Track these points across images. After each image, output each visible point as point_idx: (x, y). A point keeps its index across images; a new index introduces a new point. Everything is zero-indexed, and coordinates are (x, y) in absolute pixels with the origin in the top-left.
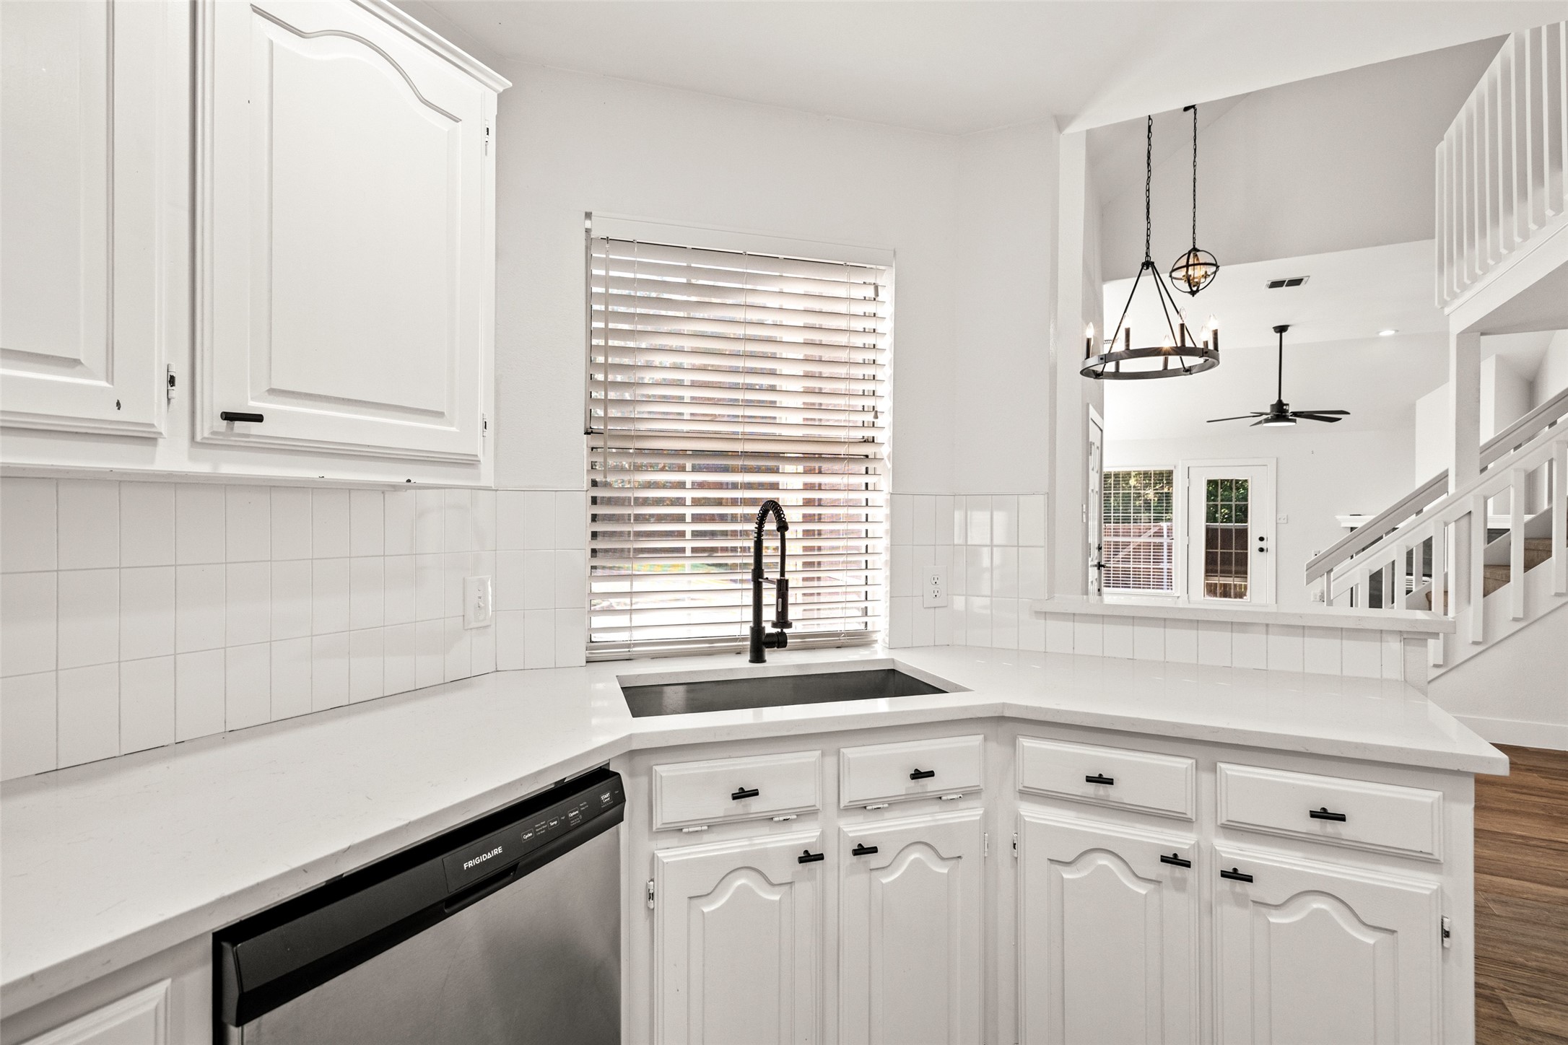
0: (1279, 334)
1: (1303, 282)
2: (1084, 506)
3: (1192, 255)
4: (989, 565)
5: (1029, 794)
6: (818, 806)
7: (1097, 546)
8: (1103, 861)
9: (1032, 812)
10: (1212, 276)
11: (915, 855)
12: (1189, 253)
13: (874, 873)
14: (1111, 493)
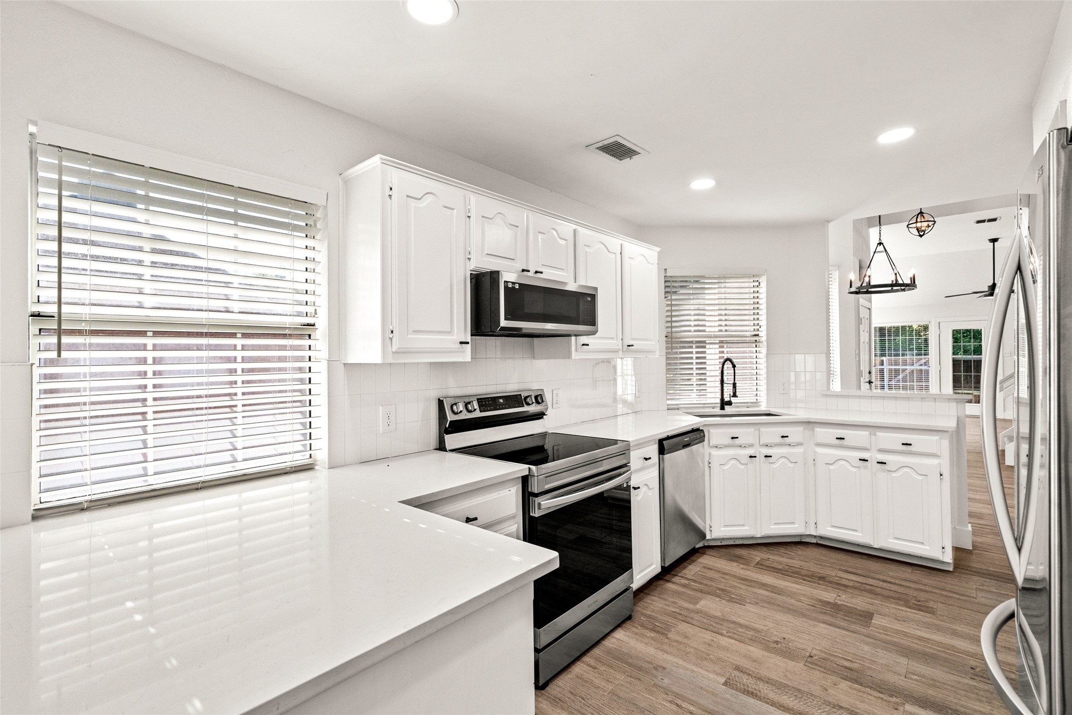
0: (992, 243)
1: (997, 220)
2: (857, 351)
3: (919, 215)
4: (804, 380)
5: (819, 445)
6: (754, 444)
7: (868, 371)
8: (842, 462)
9: (820, 450)
10: (932, 226)
11: (782, 460)
12: (918, 214)
13: (771, 464)
14: (886, 339)
